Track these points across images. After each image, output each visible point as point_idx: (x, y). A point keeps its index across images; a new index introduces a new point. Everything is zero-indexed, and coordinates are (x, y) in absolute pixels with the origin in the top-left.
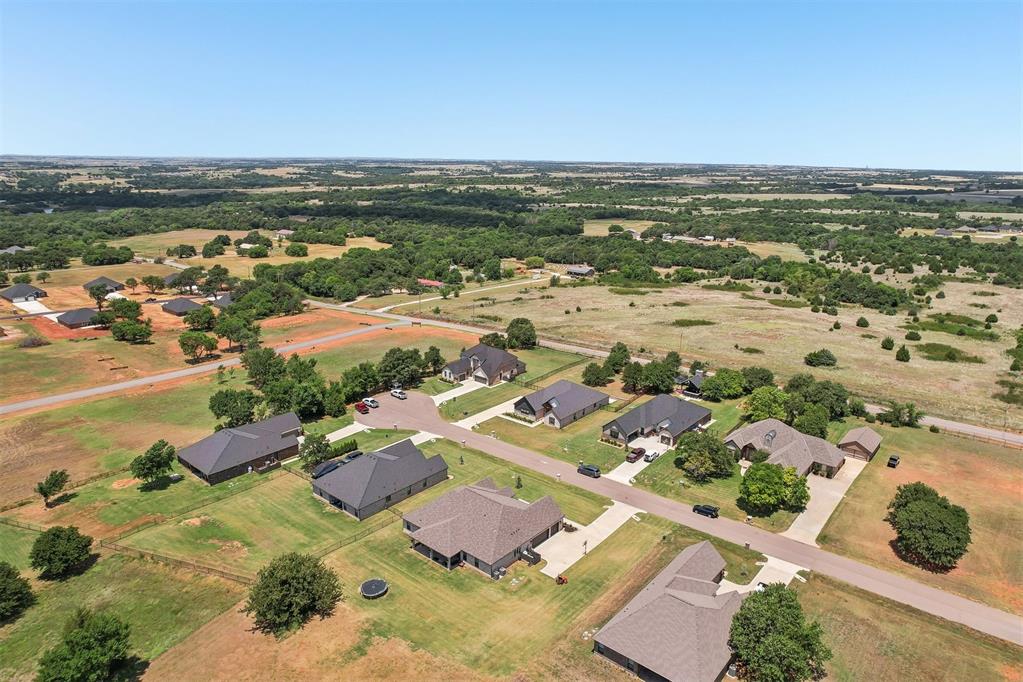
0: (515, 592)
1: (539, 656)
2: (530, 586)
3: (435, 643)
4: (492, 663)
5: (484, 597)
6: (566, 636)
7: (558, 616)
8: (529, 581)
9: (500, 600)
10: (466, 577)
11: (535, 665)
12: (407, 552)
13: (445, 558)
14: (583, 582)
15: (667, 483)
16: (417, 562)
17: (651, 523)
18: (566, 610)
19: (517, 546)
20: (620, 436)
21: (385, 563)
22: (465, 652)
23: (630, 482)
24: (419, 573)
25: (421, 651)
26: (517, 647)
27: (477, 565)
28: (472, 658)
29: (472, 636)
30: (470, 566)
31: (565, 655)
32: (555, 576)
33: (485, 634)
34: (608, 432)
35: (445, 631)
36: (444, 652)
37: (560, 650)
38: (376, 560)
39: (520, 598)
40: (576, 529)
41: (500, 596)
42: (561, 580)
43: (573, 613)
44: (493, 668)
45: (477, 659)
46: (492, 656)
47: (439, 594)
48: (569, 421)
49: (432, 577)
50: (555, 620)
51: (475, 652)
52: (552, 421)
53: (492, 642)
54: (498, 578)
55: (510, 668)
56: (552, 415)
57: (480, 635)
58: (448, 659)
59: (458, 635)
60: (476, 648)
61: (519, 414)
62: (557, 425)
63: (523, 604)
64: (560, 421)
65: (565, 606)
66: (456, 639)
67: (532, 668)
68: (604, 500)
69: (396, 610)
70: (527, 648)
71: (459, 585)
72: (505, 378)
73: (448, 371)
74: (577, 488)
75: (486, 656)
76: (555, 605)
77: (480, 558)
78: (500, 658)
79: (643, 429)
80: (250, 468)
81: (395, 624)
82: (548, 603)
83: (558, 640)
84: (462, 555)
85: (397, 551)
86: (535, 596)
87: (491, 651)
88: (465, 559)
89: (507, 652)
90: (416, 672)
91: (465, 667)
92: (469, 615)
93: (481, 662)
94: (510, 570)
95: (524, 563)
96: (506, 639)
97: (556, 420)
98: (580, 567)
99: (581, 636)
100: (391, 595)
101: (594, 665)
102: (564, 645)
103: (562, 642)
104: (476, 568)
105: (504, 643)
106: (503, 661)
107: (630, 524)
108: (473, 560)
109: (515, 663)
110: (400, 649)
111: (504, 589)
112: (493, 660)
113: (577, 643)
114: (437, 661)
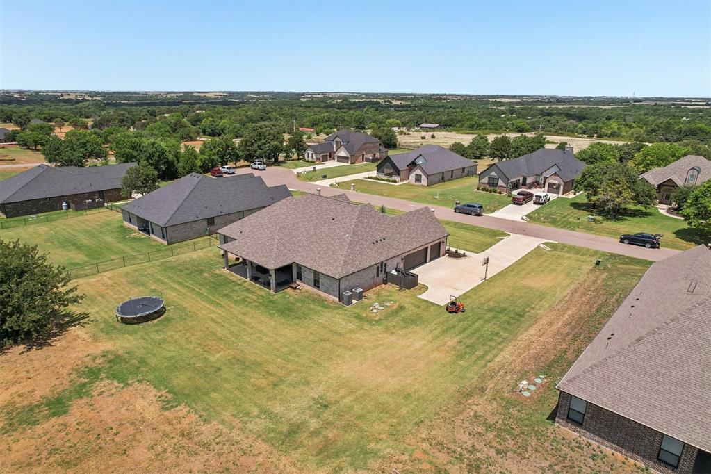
0: (377, 322)
1: (431, 428)
2: (403, 314)
3: (213, 395)
4: (326, 439)
5: (324, 327)
6: (483, 390)
7: (460, 356)
8: (402, 308)
9: (351, 331)
10: (298, 301)
11: (425, 446)
12: (217, 272)
13: (265, 271)
14: (490, 310)
15: (571, 220)
16: (227, 282)
17: (568, 252)
18: (472, 347)
19: (382, 259)
20: (501, 183)
21: (179, 283)
22: (270, 415)
23: (522, 219)
24: (226, 295)
25: (182, 409)
26: (383, 408)
27: (316, 284)
28: (285, 428)
29: (293, 386)
30: (307, 287)
31: (489, 427)
32: (444, 302)
33: (320, 382)
34: (485, 180)
35: (240, 375)
36: (226, 415)
37: (476, 416)
38: (166, 281)
39: (387, 329)
40: (464, 255)
41: (351, 326)
42: (453, 307)
43: (486, 353)
44: (327, 451)
45: (295, 430)
46: (329, 424)
47: (248, 320)
48: (437, 180)
49: (244, 300)
50: (454, 362)
51: (293, 416)
52: (418, 179)
53: (331, 396)
54: (350, 303)
55: (366, 453)
56: (418, 172)
57: (307, 383)
58: (232, 428)
59: (263, 382)
60: (294, 407)
61: (382, 176)
62: (424, 181)
63: (393, 338)
64: (428, 176)
65: (468, 342)
66: (260, 389)
67: (417, 455)
68: (495, 232)
69: (164, 341)
70: (404, 410)
71: (286, 311)
72: (367, 160)
73: (310, 152)
74: (456, 224)
75: (314, 424)
76: (451, 341)
77: (321, 270)
78: (348, 427)
79: (525, 179)
80: (64, 204)
81: (153, 361)
82: (437, 337)
83: (469, 395)
84: (295, 271)
85: (202, 272)
86: (412, 328)
87: (327, 415)
88: (300, 277)
89: (360, 417)
90: (151, 455)
91: (265, 446)
92: (293, 351)
93: (302, 437)
94: (370, 294)
95: (392, 288)
96: (360, 393)
97: (424, 177)
98: (481, 293)
99: (514, 388)
100: (167, 319)
101: (565, 450)
102: (480, 405)
103: (476, 399)
104: (315, 290)
105: (356, 399)
106: (351, 436)
107: (537, 252)
108: (312, 276)
109: (378, 440)
110: (140, 404)
111: (359, 317)
112: (330, 434)
113: (510, 404)
114: (207, 431)
